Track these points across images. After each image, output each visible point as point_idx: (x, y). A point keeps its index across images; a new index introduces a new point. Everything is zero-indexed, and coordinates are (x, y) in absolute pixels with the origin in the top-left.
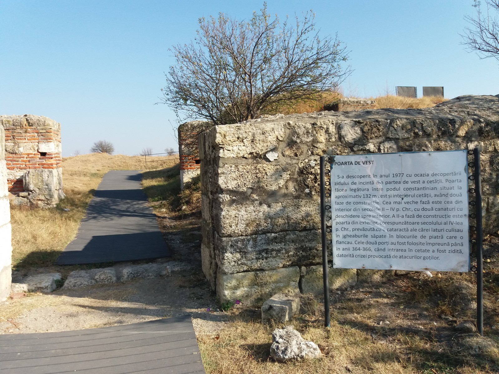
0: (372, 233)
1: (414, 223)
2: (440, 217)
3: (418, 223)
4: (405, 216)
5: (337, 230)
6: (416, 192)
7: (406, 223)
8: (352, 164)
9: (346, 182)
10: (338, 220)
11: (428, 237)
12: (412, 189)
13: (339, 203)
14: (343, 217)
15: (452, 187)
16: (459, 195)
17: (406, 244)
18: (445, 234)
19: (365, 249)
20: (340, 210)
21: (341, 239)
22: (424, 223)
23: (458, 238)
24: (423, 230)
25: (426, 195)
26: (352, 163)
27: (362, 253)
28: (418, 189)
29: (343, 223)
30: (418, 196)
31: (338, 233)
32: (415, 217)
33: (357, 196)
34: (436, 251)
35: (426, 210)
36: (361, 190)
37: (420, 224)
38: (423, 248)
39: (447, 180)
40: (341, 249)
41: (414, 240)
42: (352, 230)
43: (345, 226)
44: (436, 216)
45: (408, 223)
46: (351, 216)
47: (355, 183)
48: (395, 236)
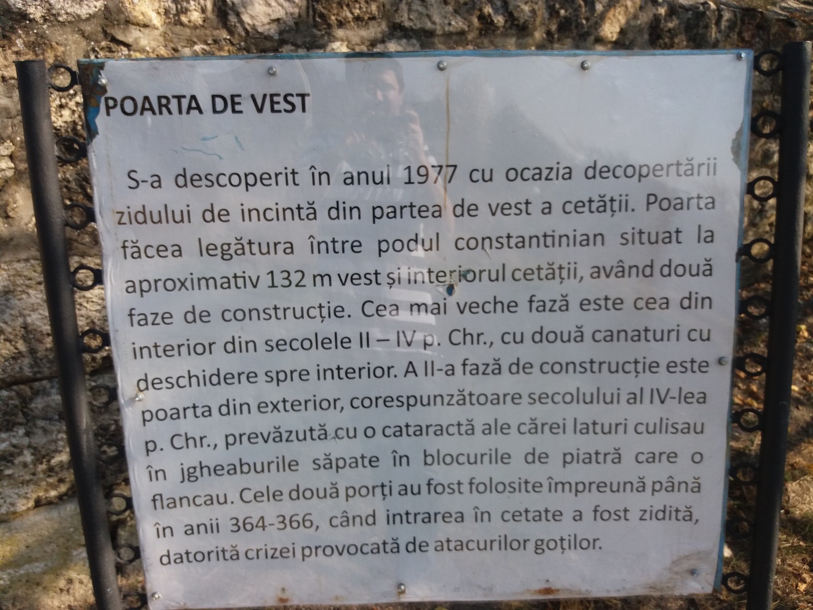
0: (318, 449)
1: (497, 400)
2: (613, 368)
3: (516, 398)
4: (459, 369)
5: (150, 447)
6: (514, 259)
7: (464, 399)
8: (198, 108)
9: (177, 207)
10: (152, 400)
11: (556, 460)
12: (495, 244)
13: (150, 318)
14: (174, 384)
15: (673, 230)
16: (702, 268)
17: (465, 488)
18: (630, 444)
19: (286, 522)
20: (155, 351)
21: (171, 487)
22: (542, 398)
23: (684, 459)
24: (536, 428)
25: (554, 273)
26: (194, 105)
27: (276, 538)
28: (522, 243)
29: (177, 414)
30: (518, 275)
31: (157, 460)
32: (505, 369)
33: (240, 282)
34: (588, 515)
35: (552, 337)
36: (255, 248)
37: (525, 399)
38: (535, 502)
39: (652, 199)
40: (179, 530)
41: (499, 473)
42: (222, 444)
43: (189, 425)
44: (596, 367)
45: (474, 399)
46: (215, 380)
47: (223, 215)
48: (417, 459)
